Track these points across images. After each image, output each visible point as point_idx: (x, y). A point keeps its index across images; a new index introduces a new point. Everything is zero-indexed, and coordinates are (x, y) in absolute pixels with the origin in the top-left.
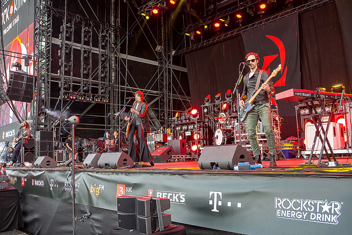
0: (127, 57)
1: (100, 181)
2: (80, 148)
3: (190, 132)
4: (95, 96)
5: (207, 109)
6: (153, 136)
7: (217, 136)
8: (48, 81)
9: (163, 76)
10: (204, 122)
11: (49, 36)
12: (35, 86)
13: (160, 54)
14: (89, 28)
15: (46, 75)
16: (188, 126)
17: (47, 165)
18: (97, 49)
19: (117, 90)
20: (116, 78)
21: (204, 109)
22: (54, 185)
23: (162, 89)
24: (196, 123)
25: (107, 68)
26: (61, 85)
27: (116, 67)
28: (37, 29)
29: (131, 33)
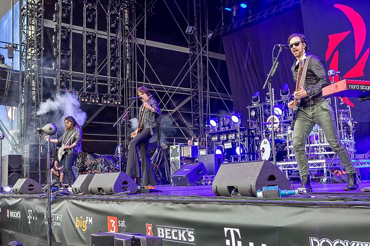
0: (145, 42)
1: (88, 212)
2: (83, 167)
3: (231, 144)
4: (103, 96)
5: (256, 111)
6: (178, 149)
7: (263, 148)
8: (40, 78)
9: (196, 67)
10: (249, 130)
11: (41, 17)
12: (23, 84)
13: (192, 37)
14: (93, 5)
15: (36, 70)
16: (227, 136)
17: (30, 189)
18: (105, 33)
19: (133, 88)
20: (132, 72)
21: (251, 111)
22: (32, 218)
23: (195, 85)
24: (238, 130)
25: (118, 57)
26: (57, 83)
27: (131, 56)
28: (24, 9)
29: (150, 10)
